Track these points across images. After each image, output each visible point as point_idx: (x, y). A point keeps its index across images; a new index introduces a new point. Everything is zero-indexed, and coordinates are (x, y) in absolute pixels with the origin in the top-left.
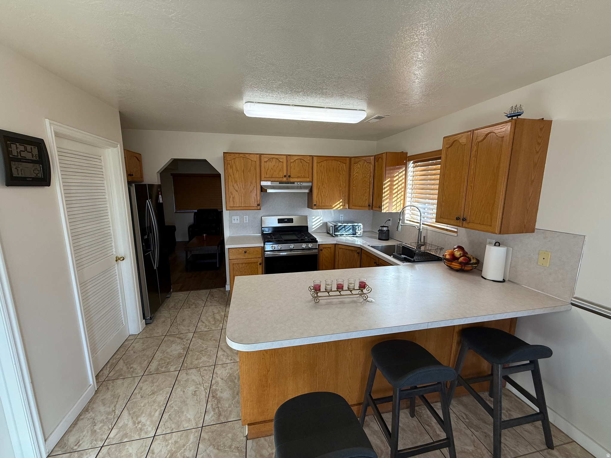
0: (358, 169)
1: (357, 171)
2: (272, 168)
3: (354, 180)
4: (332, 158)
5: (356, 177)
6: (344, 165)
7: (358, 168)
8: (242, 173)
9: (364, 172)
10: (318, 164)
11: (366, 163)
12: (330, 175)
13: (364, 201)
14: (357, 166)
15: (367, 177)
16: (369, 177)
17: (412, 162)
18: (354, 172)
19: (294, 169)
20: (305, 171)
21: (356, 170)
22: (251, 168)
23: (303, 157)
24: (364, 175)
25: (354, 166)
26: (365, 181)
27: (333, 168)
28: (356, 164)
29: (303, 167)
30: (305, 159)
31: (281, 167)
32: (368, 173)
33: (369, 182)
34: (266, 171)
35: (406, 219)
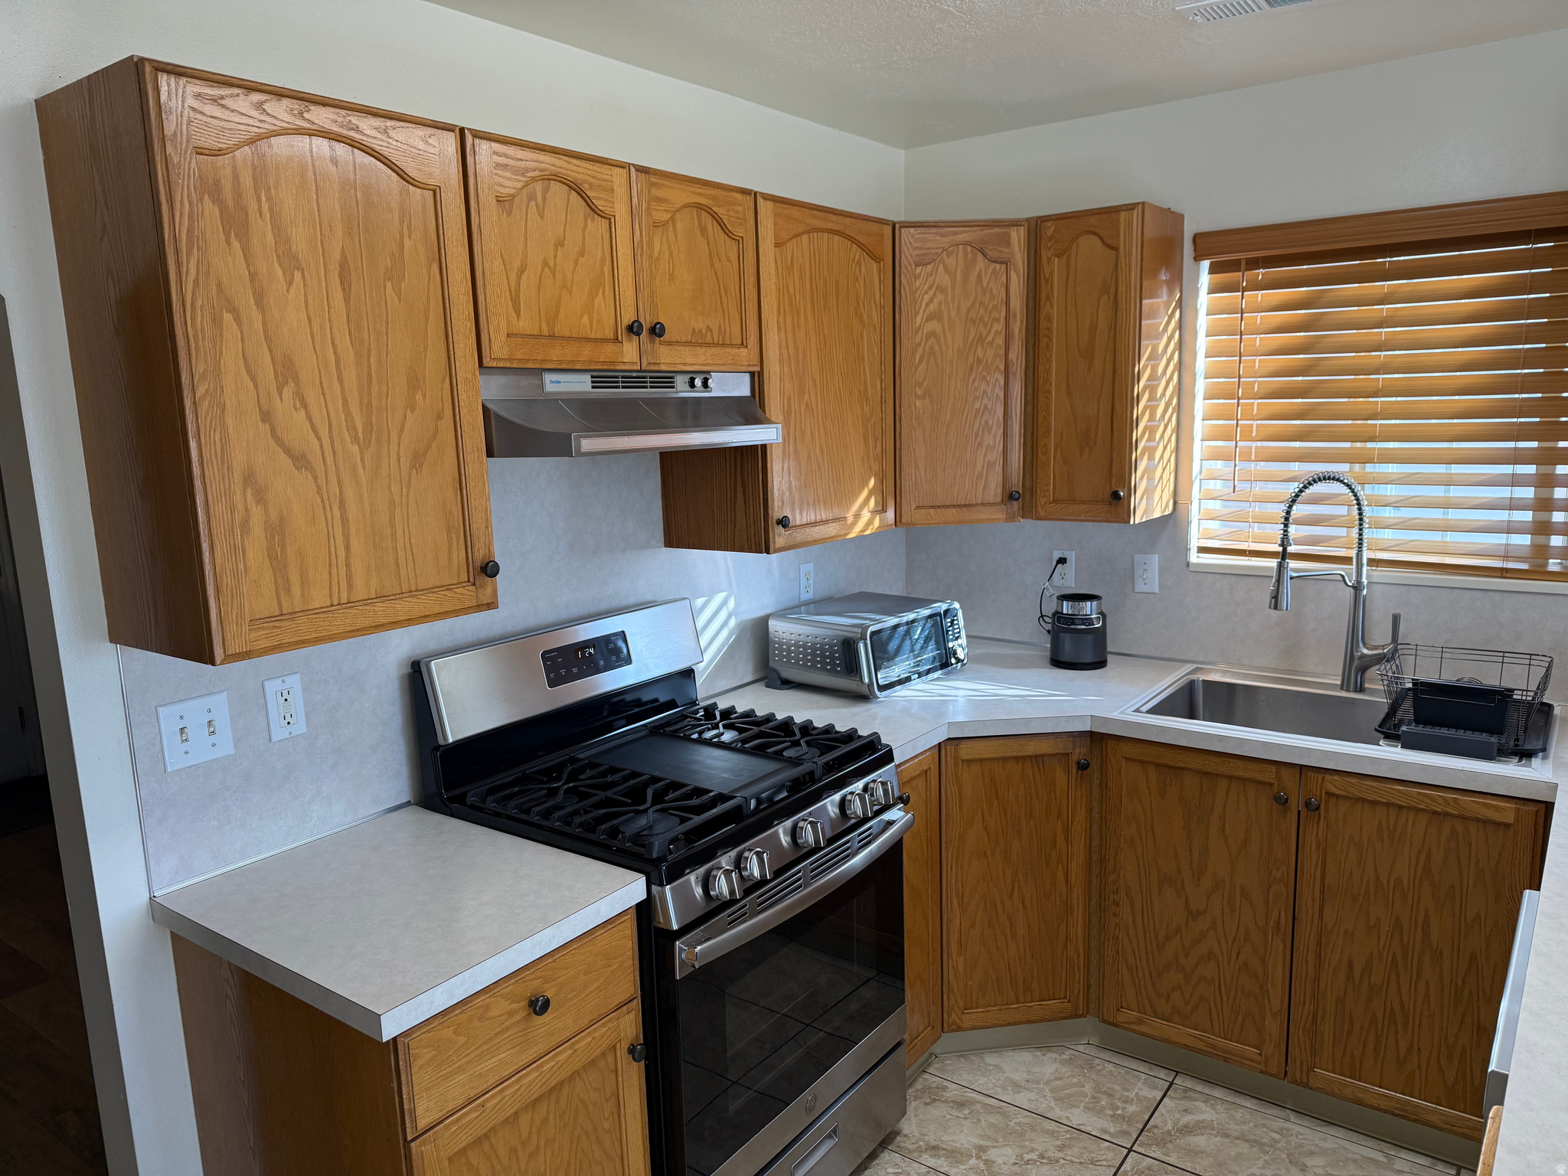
0: (940, 297)
1: (932, 307)
2: (545, 264)
3: (921, 361)
4: (834, 223)
5: (932, 341)
6: (875, 266)
7: (941, 289)
8: (338, 294)
9: (973, 314)
10: (778, 249)
11: (981, 263)
12: (826, 333)
13: (980, 475)
14: (931, 280)
15: (990, 338)
16: (1000, 341)
17: (1205, 264)
18: (917, 314)
19: (672, 277)
20: (724, 299)
21: (927, 298)
22: (402, 245)
23: (714, 198)
24: (973, 332)
25: (916, 277)
26: (979, 361)
27: (837, 283)
28: (929, 267)
29: (712, 266)
30: (721, 211)
31: (603, 260)
32: (998, 320)
33: (1003, 368)
34: (513, 284)
35: (1194, 543)
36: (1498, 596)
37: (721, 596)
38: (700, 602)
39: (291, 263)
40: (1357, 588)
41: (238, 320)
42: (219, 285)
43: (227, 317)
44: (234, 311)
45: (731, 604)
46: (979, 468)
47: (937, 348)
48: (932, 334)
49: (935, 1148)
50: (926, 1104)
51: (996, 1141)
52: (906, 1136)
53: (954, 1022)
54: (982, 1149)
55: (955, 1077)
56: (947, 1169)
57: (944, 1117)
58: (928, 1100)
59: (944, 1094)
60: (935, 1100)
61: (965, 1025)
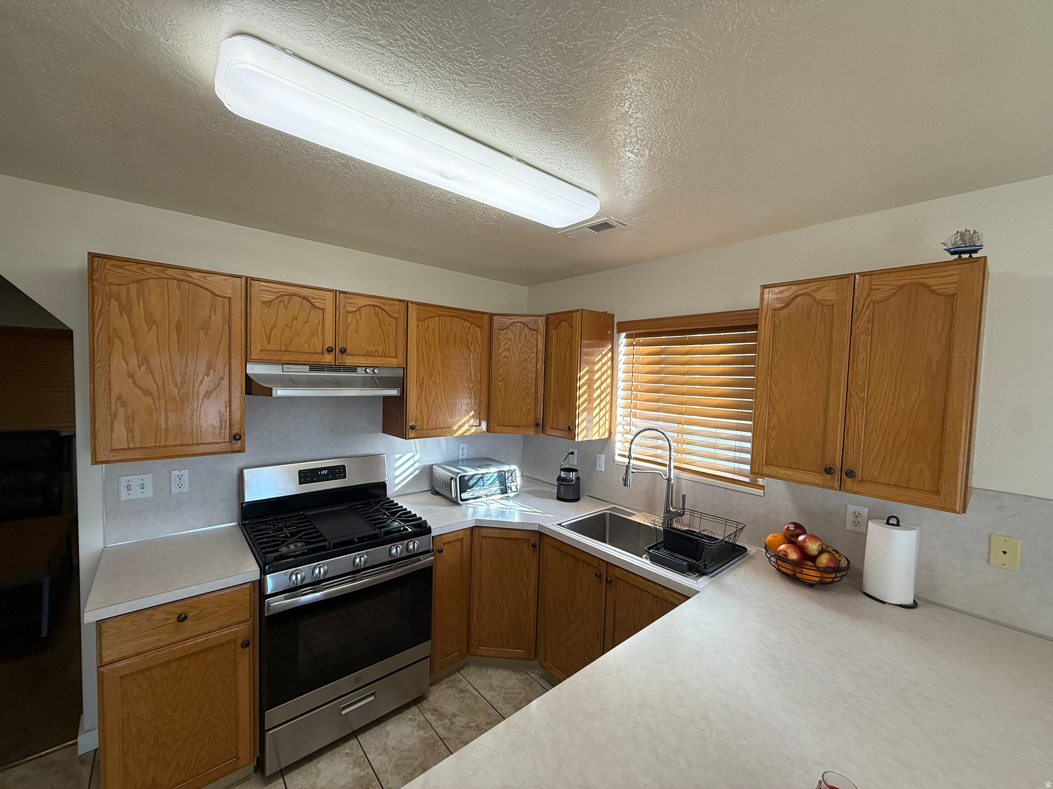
0: (509, 343)
1: (506, 346)
2: (287, 325)
3: (501, 366)
4: (453, 313)
5: (506, 359)
6: (478, 329)
7: (510, 339)
8: (174, 335)
9: (523, 350)
10: (419, 323)
11: (526, 330)
12: (447, 353)
13: (524, 415)
14: (506, 335)
15: (529, 360)
16: (534, 361)
17: (624, 334)
18: (499, 349)
19: (357, 331)
20: (386, 340)
21: (504, 342)
22: (210, 318)
23: (383, 303)
24: (522, 356)
25: (500, 335)
26: (525, 368)
27: (455, 336)
28: (505, 331)
29: (381, 328)
30: (386, 308)
31: (319, 323)
32: (533, 353)
33: (535, 371)
34: (268, 332)
35: (617, 452)
36: (731, 492)
37: (410, 455)
38: (397, 456)
39: (151, 321)
40: (669, 480)
41: (122, 342)
42: (114, 329)
43: (117, 341)
44: (120, 338)
45: (417, 457)
46: (524, 411)
47: (507, 362)
48: (506, 356)
49: (436, 710)
50: (448, 687)
51: (463, 713)
52: (428, 701)
53: (474, 652)
54: (454, 715)
55: (469, 677)
56: (433, 722)
57: (450, 695)
58: (450, 686)
59: (458, 684)
60: (453, 686)
61: (478, 654)
